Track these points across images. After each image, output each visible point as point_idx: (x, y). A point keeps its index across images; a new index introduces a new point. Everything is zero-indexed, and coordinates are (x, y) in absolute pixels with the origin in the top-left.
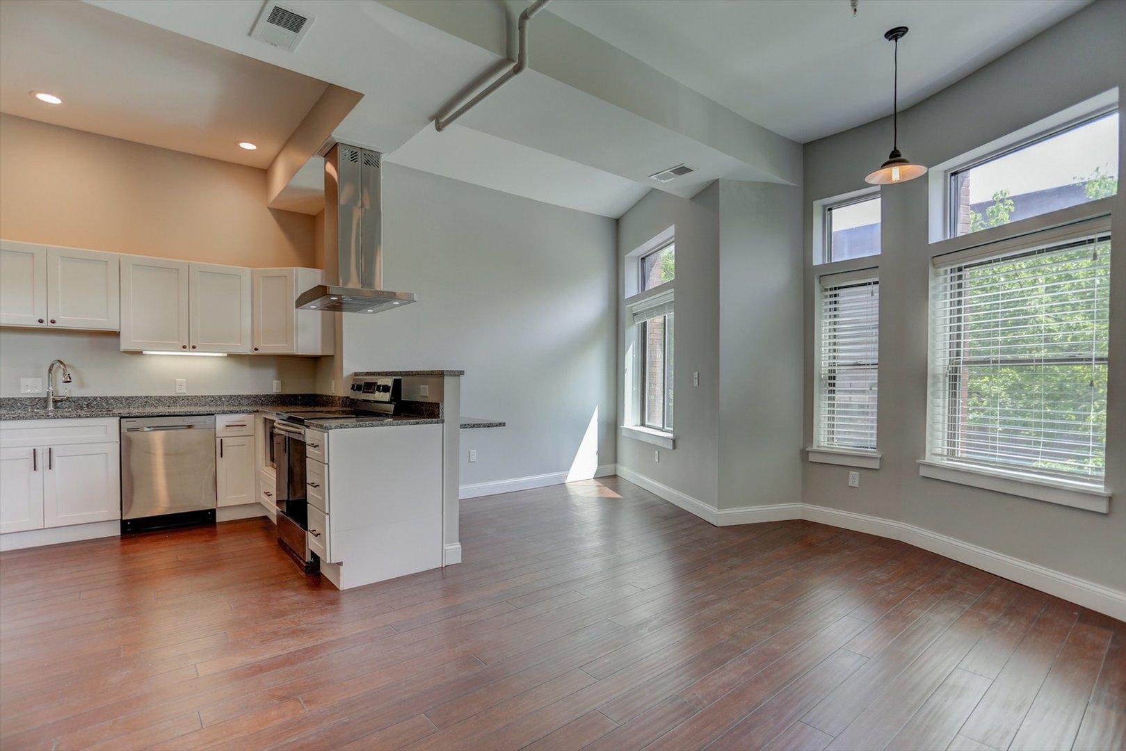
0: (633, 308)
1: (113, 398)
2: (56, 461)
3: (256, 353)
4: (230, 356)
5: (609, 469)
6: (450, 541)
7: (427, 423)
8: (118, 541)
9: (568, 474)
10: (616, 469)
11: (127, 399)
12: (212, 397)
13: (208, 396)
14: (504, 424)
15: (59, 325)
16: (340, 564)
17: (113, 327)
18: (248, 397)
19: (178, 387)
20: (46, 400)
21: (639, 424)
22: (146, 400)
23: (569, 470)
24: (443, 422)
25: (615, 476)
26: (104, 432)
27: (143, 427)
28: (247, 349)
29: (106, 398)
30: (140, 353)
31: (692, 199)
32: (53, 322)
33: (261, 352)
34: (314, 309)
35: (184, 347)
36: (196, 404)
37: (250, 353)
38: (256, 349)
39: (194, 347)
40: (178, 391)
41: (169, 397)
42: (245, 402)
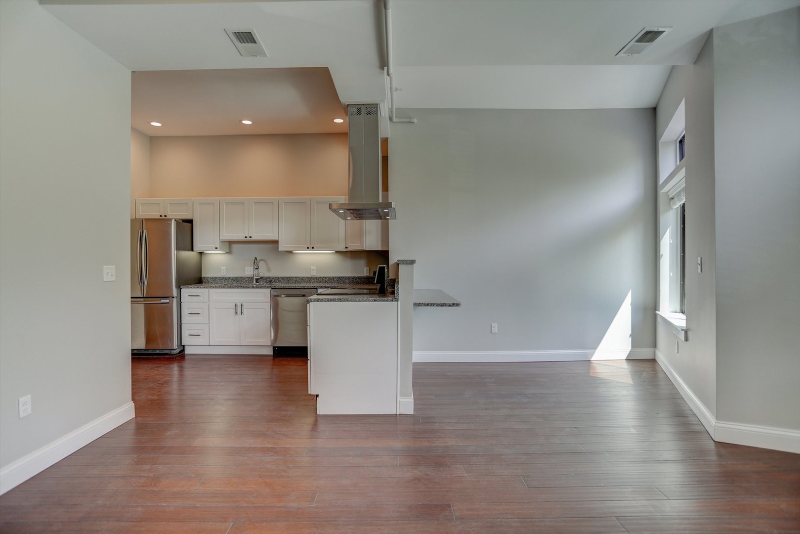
0: (669, 193)
1: (281, 278)
2: (245, 311)
3: (347, 250)
4: (337, 252)
5: (645, 353)
6: (404, 394)
7: (383, 301)
8: (272, 358)
9: (595, 352)
10: (655, 354)
11: (287, 278)
12: (329, 277)
13: (327, 277)
14: (457, 305)
15: (254, 239)
16: (317, 396)
17: (275, 238)
18: (349, 278)
19: (312, 272)
20: (252, 278)
21: (679, 310)
22: (296, 279)
23: (595, 348)
24: (397, 301)
25: (653, 361)
26: (263, 296)
27: (281, 295)
28: (343, 249)
29: (278, 278)
30: (291, 252)
31: (695, 63)
32: (250, 237)
33: (350, 249)
34: (350, 219)
35: (308, 248)
36: (320, 282)
37: (344, 250)
38: (346, 248)
39: (313, 248)
40: (312, 274)
41: (307, 277)
42: (347, 281)
